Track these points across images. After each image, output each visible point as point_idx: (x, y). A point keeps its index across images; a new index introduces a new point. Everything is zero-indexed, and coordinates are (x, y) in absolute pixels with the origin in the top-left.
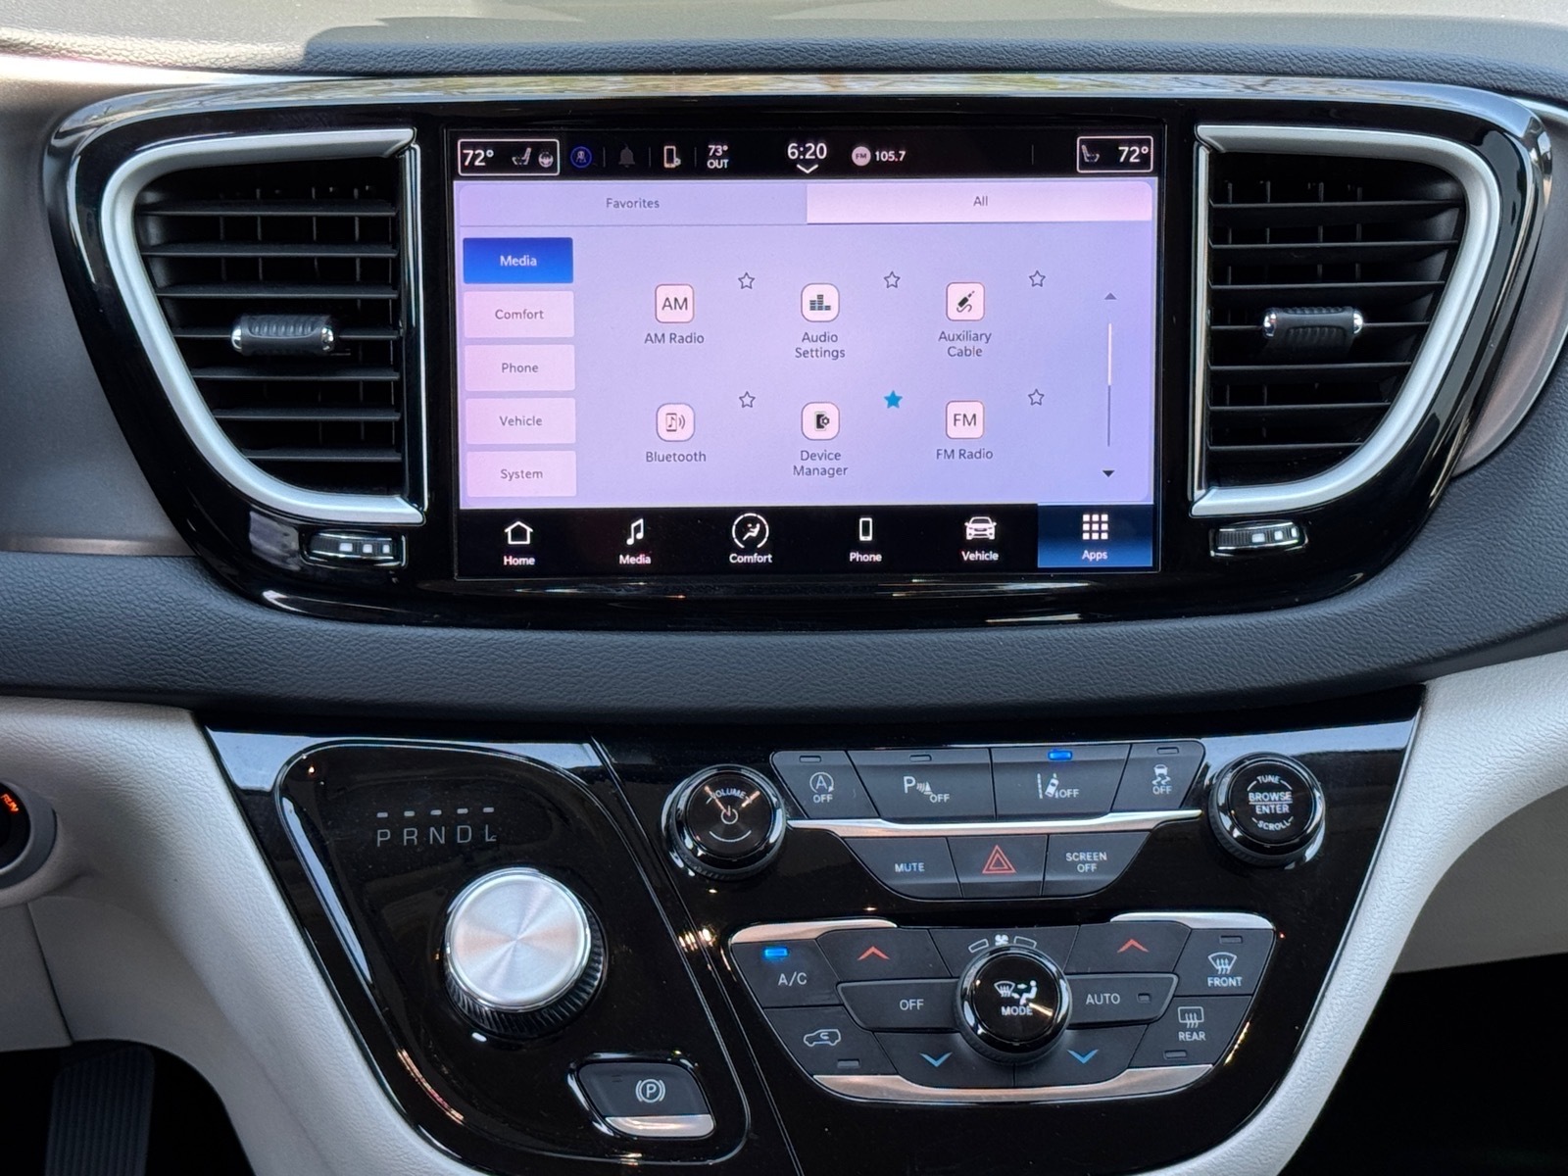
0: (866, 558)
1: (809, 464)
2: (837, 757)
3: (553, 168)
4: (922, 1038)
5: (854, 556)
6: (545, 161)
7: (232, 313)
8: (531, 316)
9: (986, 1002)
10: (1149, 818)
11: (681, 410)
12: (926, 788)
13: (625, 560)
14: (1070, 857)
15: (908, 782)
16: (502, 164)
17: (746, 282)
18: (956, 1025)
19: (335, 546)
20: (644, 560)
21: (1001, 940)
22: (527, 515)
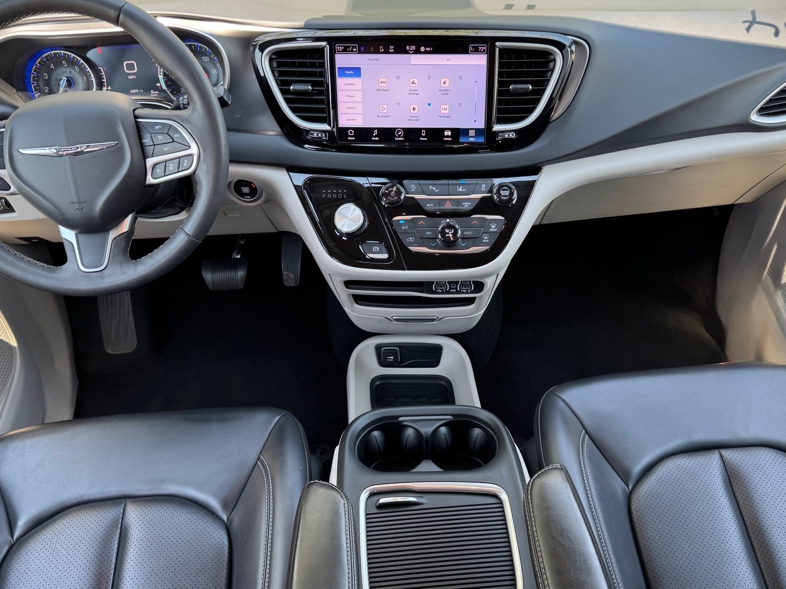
0: (423, 139)
1: (411, 118)
2: (416, 182)
3: (356, 51)
4: (431, 240)
5: (421, 139)
6: (355, 50)
7: (290, 83)
8: (352, 85)
9: (443, 233)
10: (480, 196)
11: (384, 106)
12: (434, 189)
13: (373, 139)
14: (463, 204)
15: (431, 187)
16: (345, 50)
17: (398, 78)
18: (437, 238)
19: (313, 134)
20: (377, 139)
21: (448, 220)
22: (353, 129)
